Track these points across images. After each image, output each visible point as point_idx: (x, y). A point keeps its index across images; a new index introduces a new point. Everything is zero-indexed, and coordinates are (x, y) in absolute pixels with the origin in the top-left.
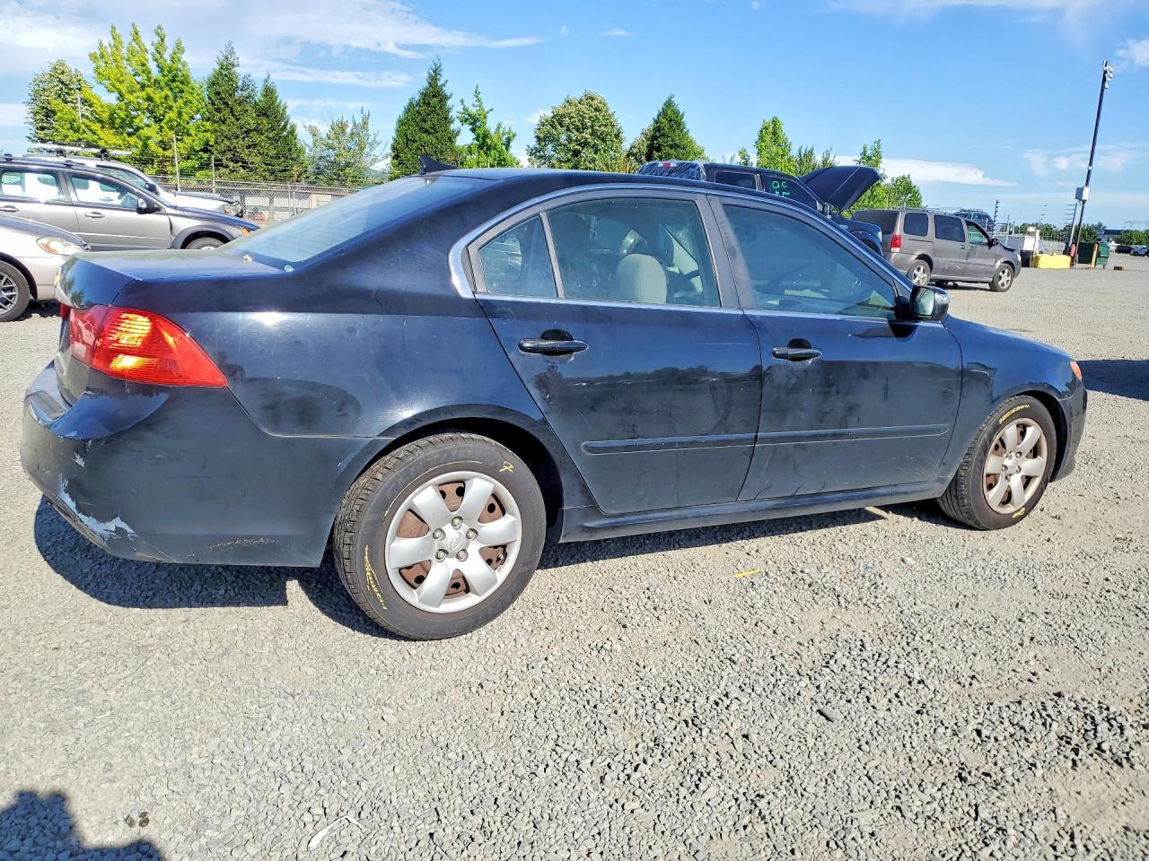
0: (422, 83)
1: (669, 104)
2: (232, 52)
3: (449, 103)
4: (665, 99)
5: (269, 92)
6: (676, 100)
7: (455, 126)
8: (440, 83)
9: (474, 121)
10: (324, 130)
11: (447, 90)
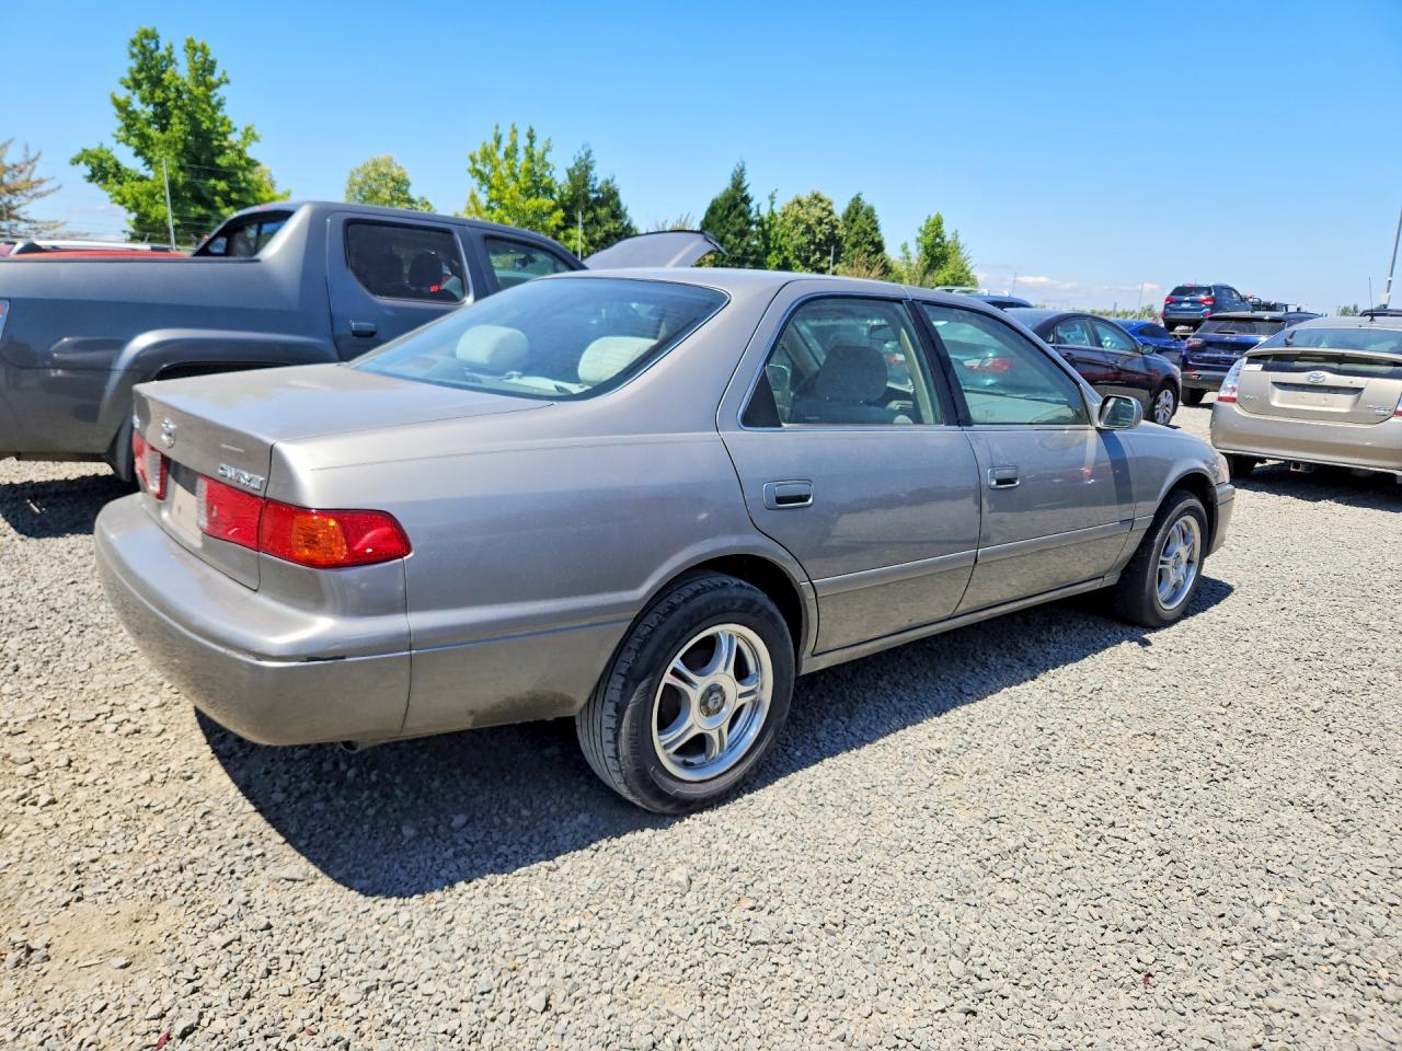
0: (726, 184)
1: (857, 199)
2: (588, 154)
3: (751, 206)
4: (853, 195)
6: (862, 197)
8: (745, 184)
11: (750, 192)
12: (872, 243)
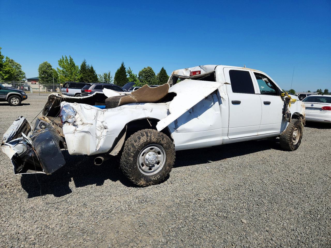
0: (121, 66)
1: (163, 68)
2: (85, 60)
3: (126, 69)
4: (162, 68)
5: (92, 68)
6: (164, 68)
7: (127, 74)
8: (124, 66)
9: (130, 72)
10: (102, 75)
11: (125, 67)
12: (165, 77)
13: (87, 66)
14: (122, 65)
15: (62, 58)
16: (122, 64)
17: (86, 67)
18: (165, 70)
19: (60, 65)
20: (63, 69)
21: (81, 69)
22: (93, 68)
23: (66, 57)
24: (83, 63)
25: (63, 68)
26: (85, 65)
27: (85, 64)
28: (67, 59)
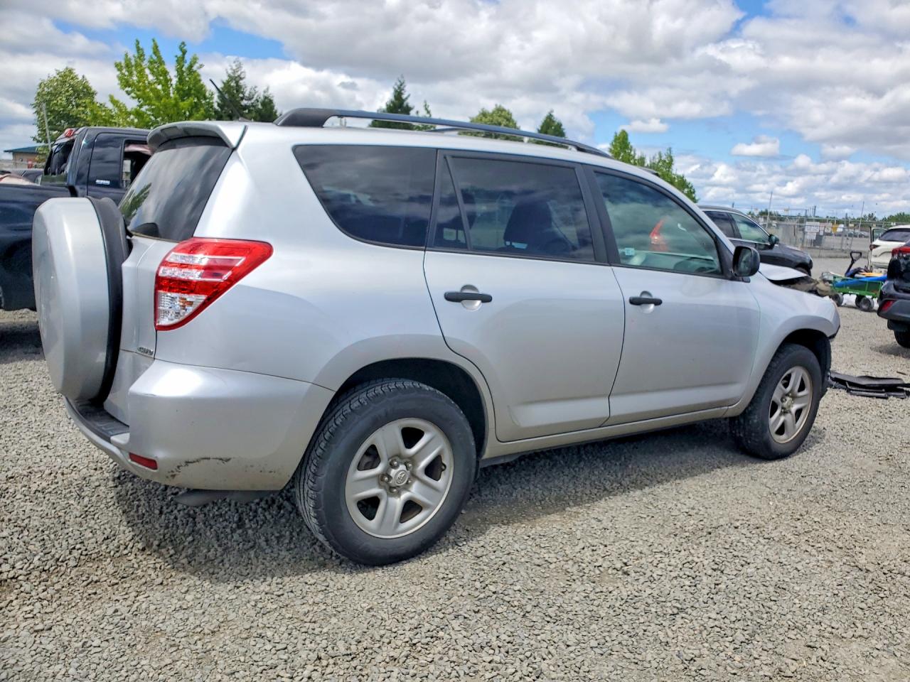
0: (390, 96)
1: (550, 117)
2: (239, 67)
4: (547, 113)
6: (554, 114)
11: (410, 102)
13: (247, 94)
14: (398, 95)
15: (132, 53)
16: (396, 91)
17: (242, 99)
18: (560, 125)
19: (125, 83)
20: (141, 106)
21: (219, 105)
22: (271, 101)
23: (156, 50)
24: (231, 78)
25: (138, 97)
26: (239, 88)
27: (237, 82)
28: (159, 58)
